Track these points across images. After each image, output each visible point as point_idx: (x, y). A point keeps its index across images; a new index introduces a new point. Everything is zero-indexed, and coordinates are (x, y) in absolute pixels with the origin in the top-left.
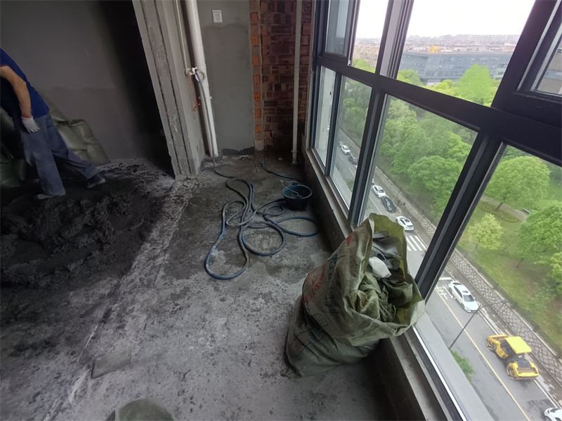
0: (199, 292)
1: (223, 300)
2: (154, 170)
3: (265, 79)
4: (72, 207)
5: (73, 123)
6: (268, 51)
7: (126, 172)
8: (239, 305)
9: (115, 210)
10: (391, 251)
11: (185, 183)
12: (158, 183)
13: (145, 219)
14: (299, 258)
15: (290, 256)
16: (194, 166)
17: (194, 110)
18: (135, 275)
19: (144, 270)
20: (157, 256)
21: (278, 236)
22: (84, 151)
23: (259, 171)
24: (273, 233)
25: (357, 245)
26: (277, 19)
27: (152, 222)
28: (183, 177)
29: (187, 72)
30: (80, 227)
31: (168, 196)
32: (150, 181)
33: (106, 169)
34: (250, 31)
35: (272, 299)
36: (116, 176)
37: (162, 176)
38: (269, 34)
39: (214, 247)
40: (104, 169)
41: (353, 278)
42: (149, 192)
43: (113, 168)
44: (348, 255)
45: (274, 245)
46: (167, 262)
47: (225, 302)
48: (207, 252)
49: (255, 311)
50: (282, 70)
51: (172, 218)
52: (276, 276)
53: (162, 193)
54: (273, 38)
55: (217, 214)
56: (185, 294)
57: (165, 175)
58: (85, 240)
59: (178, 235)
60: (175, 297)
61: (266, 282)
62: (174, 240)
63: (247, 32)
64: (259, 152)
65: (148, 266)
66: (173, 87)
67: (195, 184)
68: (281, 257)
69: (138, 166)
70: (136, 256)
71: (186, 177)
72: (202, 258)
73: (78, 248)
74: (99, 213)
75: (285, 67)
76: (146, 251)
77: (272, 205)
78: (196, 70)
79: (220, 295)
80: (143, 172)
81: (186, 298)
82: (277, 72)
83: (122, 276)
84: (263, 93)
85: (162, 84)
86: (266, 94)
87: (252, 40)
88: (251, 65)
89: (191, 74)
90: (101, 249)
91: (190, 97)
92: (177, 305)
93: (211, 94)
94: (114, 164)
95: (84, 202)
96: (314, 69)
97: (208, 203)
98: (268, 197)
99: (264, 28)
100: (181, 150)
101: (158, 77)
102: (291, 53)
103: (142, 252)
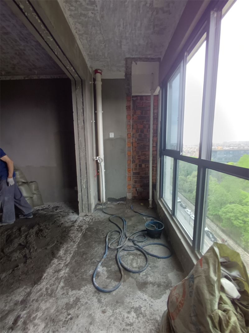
0: (87, 303)
1: (104, 312)
2: (67, 210)
3: (134, 161)
4: (15, 231)
5: (30, 183)
6: (135, 149)
7: (51, 210)
8: (116, 318)
9: (40, 234)
10: (235, 273)
11: (85, 218)
12: (69, 218)
13: (57, 241)
14: (159, 276)
15: (152, 274)
16: (91, 207)
17: (95, 177)
18: (43, 285)
19: (50, 281)
20: (61, 269)
21: (143, 257)
22: (32, 198)
23: (129, 211)
24: (140, 255)
25: (209, 267)
26: (140, 136)
27: (61, 243)
28: (84, 214)
29: (94, 158)
30: (16, 245)
31: (73, 226)
32: (64, 216)
33: (41, 208)
34: (127, 141)
35: (141, 313)
36: (45, 212)
37: (71, 213)
38: (136, 142)
39: (100, 264)
40: (39, 208)
41: (212, 297)
42: (62, 223)
43: (44, 208)
44: (203, 275)
45: (141, 265)
46: (67, 275)
47: (106, 314)
48: (95, 268)
49: (128, 325)
50: (143, 158)
51: (74, 241)
52: (144, 291)
53: (70, 224)
54: (138, 144)
55: (103, 240)
56: (76, 304)
57: (73, 213)
58: (17, 255)
59: (76, 253)
60: (69, 306)
61: (137, 296)
62: (73, 257)
63: (125, 141)
64: (129, 200)
65: (54, 277)
66: (86, 165)
67: (90, 219)
68: (146, 275)
69: (58, 207)
70: (47, 269)
71: (85, 214)
72: (91, 272)
73: (11, 261)
74: (30, 236)
75: (144, 156)
76: (54, 265)
77: (138, 234)
78: (99, 158)
79: (101, 307)
80: (61, 210)
81: (77, 308)
82: (140, 158)
83: (35, 285)
84: (133, 169)
85: (81, 164)
86: (134, 169)
87: (127, 144)
88: (127, 155)
89: (96, 159)
90: (25, 262)
91: (94, 170)
92: (69, 314)
93: (105, 169)
94: (45, 206)
95: (23, 228)
96: (160, 157)
97: (97, 232)
98: (135, 229)
99: (134, 140)
100: (85, 198)
101: (80, 161)
102: (147, 150)
103: (52, 266)
